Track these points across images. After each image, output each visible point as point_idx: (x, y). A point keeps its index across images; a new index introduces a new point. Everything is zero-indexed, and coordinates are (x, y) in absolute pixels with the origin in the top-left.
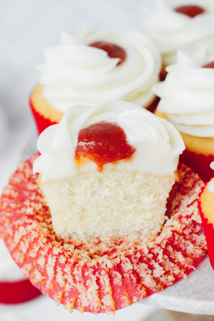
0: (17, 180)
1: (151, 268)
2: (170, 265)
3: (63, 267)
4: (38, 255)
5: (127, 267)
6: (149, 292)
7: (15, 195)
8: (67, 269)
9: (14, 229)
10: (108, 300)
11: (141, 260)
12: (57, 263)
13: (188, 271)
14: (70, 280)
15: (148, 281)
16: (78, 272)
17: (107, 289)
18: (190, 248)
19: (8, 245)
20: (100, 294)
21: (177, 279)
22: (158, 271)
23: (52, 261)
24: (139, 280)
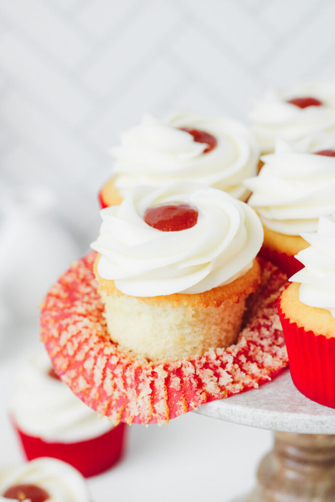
0: (69, 279)
1: (217, 375)
2: (240, 375)
3: (113, 368)
4: (87, 356)
5: (189, 371)
6: (210, 398)
7: (64, 295)
8: (118, 371)
9: (61, 329)
10: (161, 406)
11: (206, 366)
12: (107, 364)
13: (262, 382)
14: (120, 385)
15: (211, 386)
16: (130, 374)
17: (162, 393)
18: (268, 360)
19: (49, 350)
20: (153, 399)
21: (246, 389)
22: (225, 379)
23: (102, 362)
24: (200, 385)
